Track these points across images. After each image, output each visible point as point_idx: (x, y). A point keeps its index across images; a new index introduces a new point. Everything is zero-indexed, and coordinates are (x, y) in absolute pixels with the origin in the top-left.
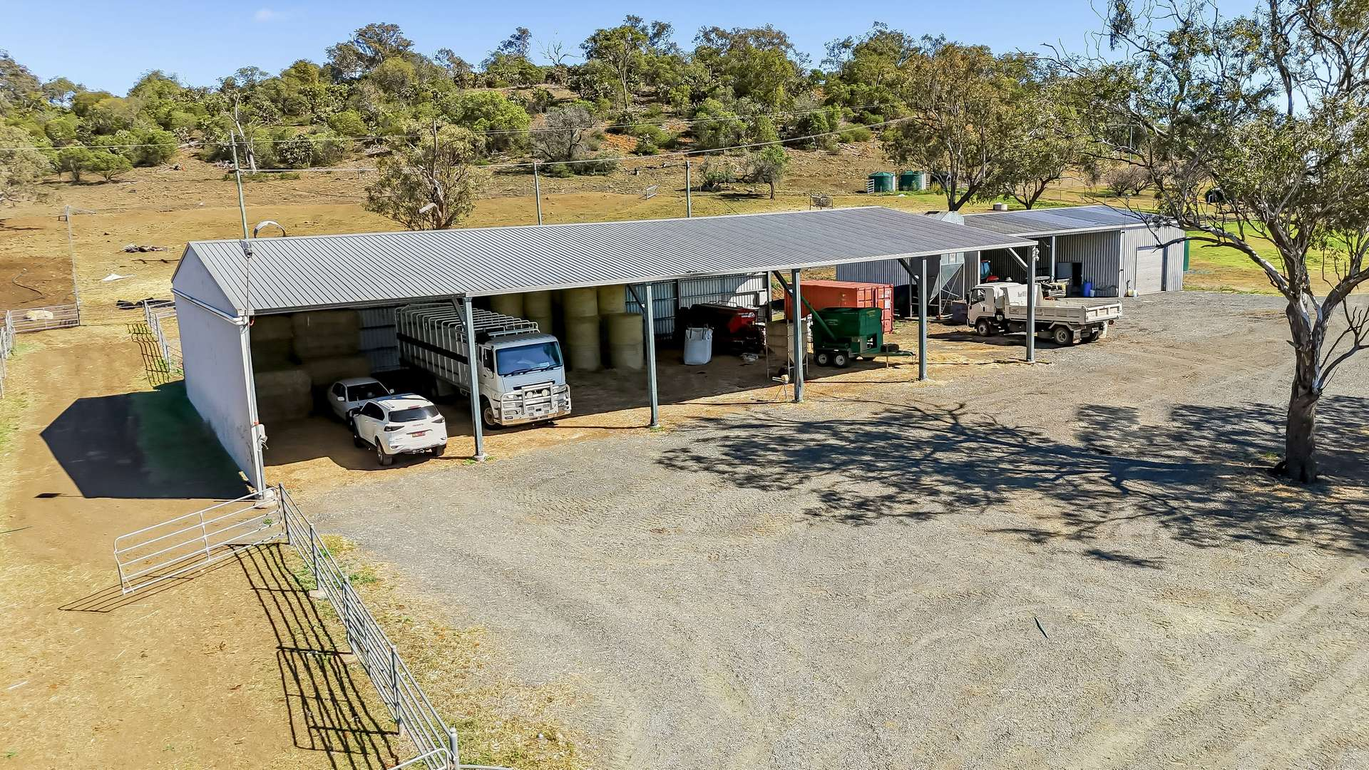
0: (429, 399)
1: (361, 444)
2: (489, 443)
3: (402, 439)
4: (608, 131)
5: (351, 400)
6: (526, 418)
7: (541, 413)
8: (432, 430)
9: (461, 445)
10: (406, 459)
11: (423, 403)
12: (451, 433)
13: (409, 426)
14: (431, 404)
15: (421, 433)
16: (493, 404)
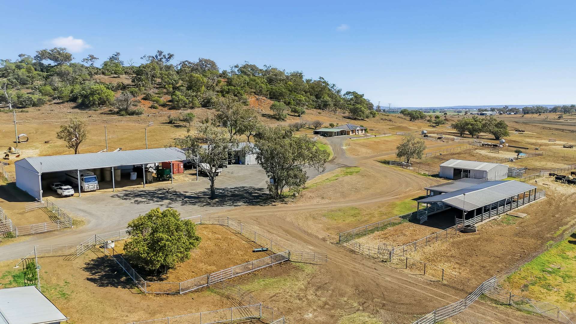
0: (71, 186)
1: (58, 194)
2: (82, 195)
3: (66, 193)
4: (142, 99)
5: (55, 186)
6: (89, 190)
7: (93, 189)
8: (72, 191)
9: (77, 194)
10: (66, 196)
11: (70, 187)
12: (75, 193)
13: (67, 191)
14: (71, 187)
15: (69, 192)
16: (83, 188)
